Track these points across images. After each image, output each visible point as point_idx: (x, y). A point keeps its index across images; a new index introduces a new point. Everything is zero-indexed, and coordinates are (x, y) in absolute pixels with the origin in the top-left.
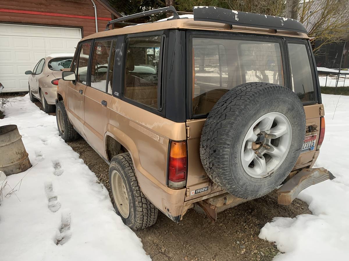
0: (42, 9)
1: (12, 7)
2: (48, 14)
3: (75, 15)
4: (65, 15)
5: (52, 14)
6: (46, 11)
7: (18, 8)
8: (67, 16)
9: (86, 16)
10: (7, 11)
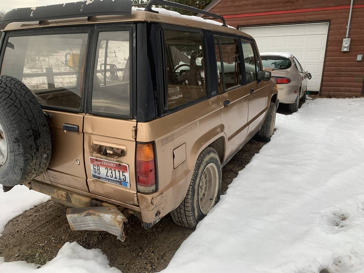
0: (288, 7)
1: (261, 10)
2: (294, 11)
3: (323, 7)
4: (311, 10)
5: (297, 11)
6: (292, 8)
7: (266, 10)
8: (314, 10)
9: (338, 6)
10: (256, 15)
